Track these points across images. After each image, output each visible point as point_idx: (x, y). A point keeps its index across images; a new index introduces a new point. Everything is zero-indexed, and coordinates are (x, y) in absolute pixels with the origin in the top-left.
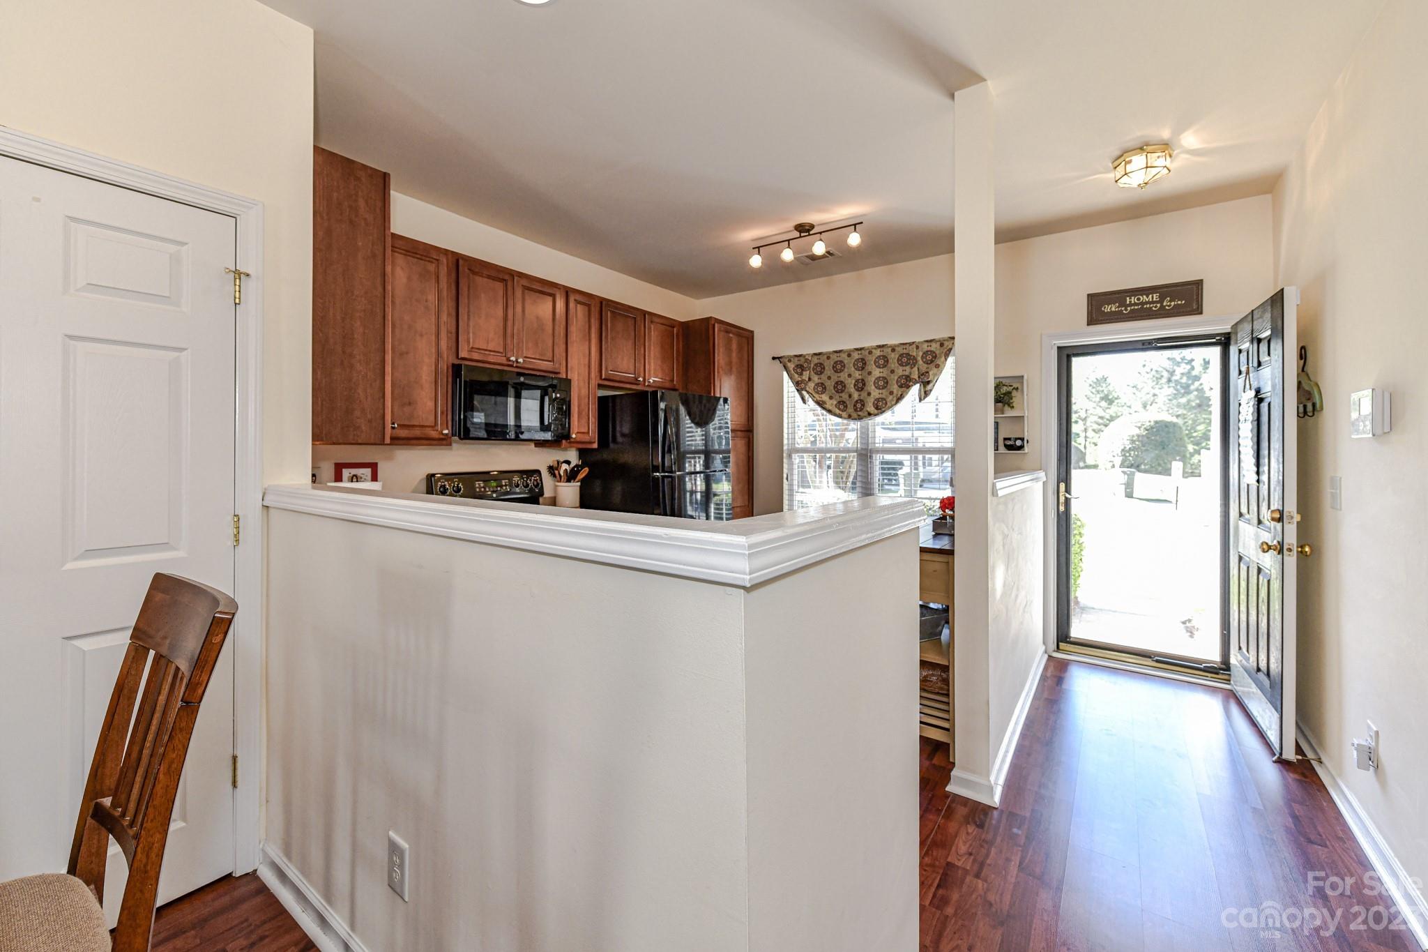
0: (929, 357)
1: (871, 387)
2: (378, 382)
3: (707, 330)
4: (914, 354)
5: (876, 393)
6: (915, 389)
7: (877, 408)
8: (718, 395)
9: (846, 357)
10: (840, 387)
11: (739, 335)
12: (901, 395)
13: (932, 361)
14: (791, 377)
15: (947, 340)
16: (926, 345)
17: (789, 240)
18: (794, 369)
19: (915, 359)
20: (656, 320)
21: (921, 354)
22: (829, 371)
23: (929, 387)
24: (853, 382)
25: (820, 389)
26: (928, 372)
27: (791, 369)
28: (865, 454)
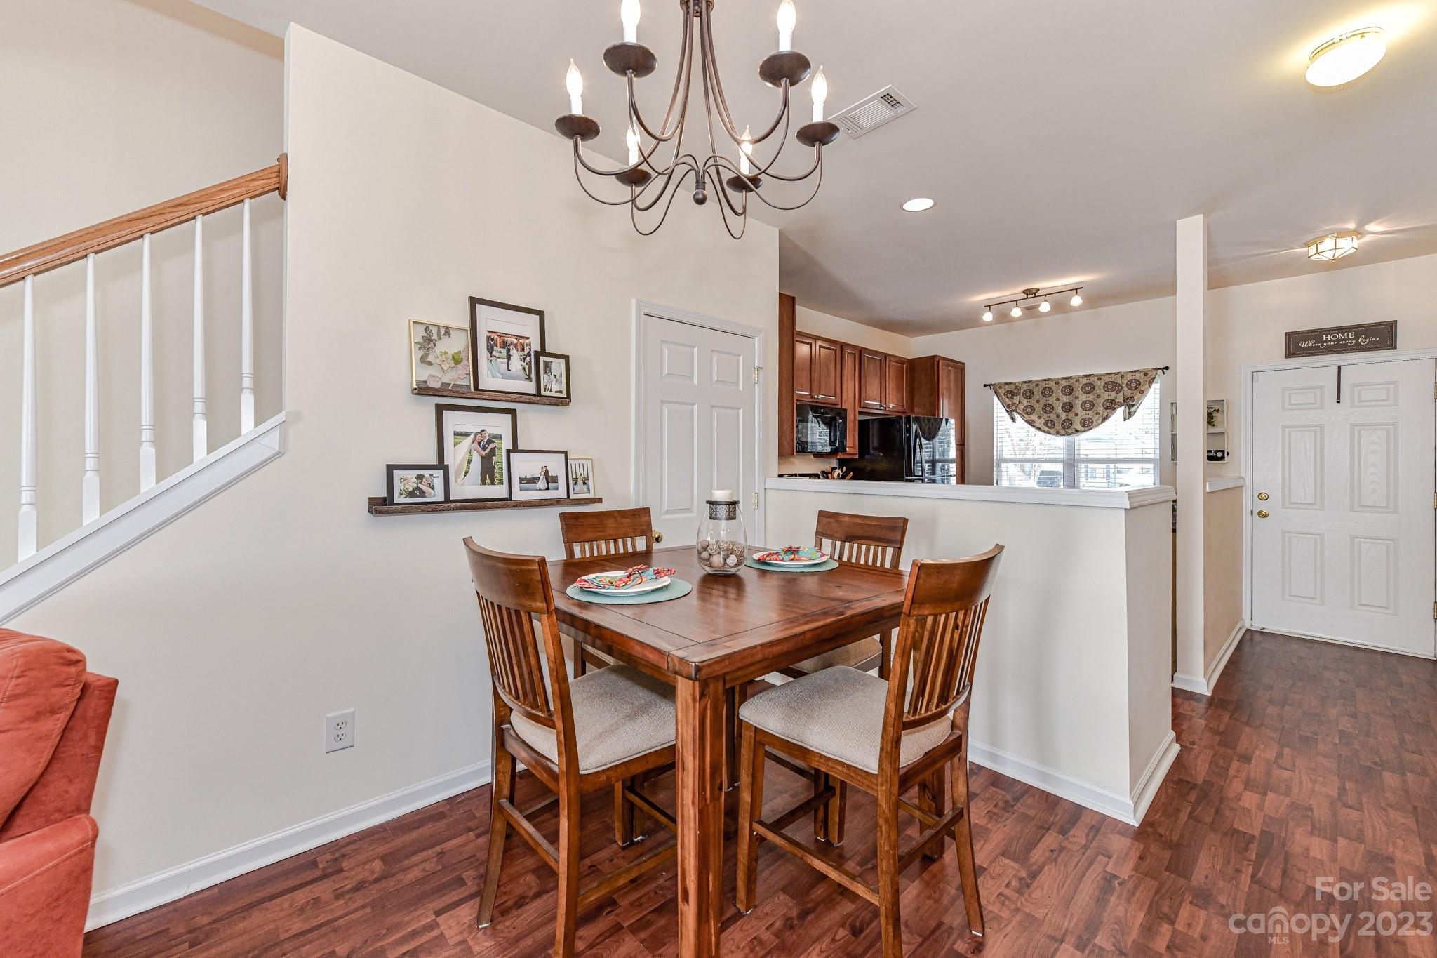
0: (1134, 385)
1: (1078, 408)
3: (933, 365)
4: (1120, 382)
5: (1082, 414)
6: (1120, 411)
7: (1084, 426)
8: (941, 417)
9: (1054, 385)
10: (1048, 409)
11: (956, 368)
12: (1107, 415)
13: (1136, 388)
14: (1002, 402)
15: (1151, 371)
16: (1130, 374)
17: (1017, 301)
18: (1004, 394)
19: (1120, 386)
20: (893, 359)
21: (1125, 382)
22: (1037, 396)
23: (1133, 409)
24: (1061, 404)
25: (1029, 410)
26: (1133, 397)
27: (1002, 394)
28: (1072, 463)
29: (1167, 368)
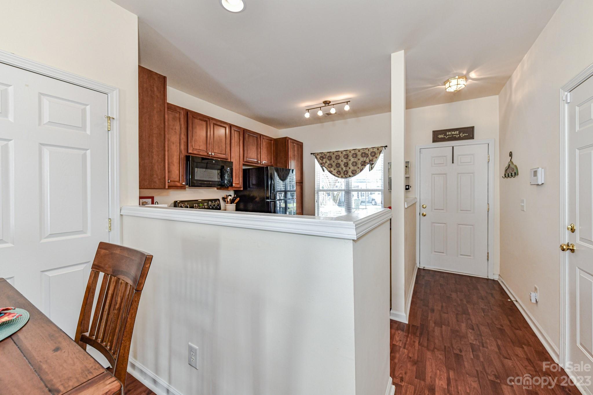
0: (373, 154)
1: (350, 165)
2: (163, 163)
3: (285, 142)
4: (367, 153)
5: (352, 168)
6: (368, 166)
7: (353, 174)
8: (290, 168)
9: (341, 154)
10: (338, 165)
11: (298, 144)
12: (362, 169)
13: (374, 156)
14: (319, 162)
15: (380, 148)
16: (372, 149)
17: (320, 107)
18: (320, 158)
19: (368, 154)
20: (265, 138)
21: (370, 153)
22: (334, 159)
23: (373, 166)
24: (343, 163)
25: (330, 166)
26: (373, 160)
27: (318, 158)
28: (348, 192)
29: (386, 146)
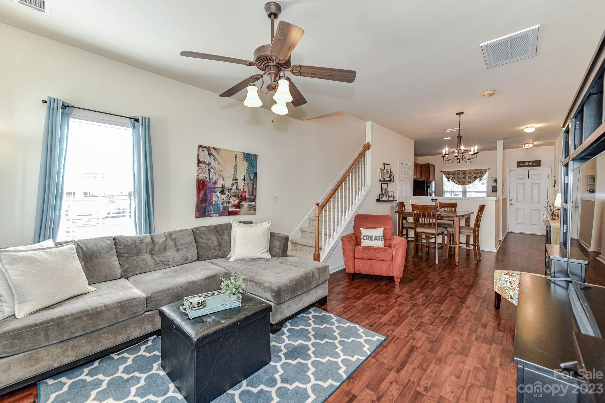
0: (481, 173)
1: (467, 178)
3: (428, 166)
5: (468, 180)
6: (478, 179)
7: (468, 183)
9: (461, 172)
10: (459, 178)
11: (433, 166)
12: (474, 180)
14: (446, 176)
15: (486, 169)
16: (481, 170)
19: (478, 173)
22: (456, 175)
23: (481, 179)
24: (462, 177)
25: (453, 178)
26: (481, 176)
28: (464, 193)
29: (490, 169)
